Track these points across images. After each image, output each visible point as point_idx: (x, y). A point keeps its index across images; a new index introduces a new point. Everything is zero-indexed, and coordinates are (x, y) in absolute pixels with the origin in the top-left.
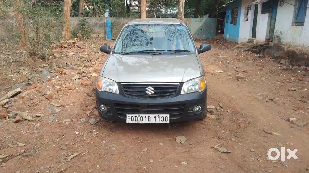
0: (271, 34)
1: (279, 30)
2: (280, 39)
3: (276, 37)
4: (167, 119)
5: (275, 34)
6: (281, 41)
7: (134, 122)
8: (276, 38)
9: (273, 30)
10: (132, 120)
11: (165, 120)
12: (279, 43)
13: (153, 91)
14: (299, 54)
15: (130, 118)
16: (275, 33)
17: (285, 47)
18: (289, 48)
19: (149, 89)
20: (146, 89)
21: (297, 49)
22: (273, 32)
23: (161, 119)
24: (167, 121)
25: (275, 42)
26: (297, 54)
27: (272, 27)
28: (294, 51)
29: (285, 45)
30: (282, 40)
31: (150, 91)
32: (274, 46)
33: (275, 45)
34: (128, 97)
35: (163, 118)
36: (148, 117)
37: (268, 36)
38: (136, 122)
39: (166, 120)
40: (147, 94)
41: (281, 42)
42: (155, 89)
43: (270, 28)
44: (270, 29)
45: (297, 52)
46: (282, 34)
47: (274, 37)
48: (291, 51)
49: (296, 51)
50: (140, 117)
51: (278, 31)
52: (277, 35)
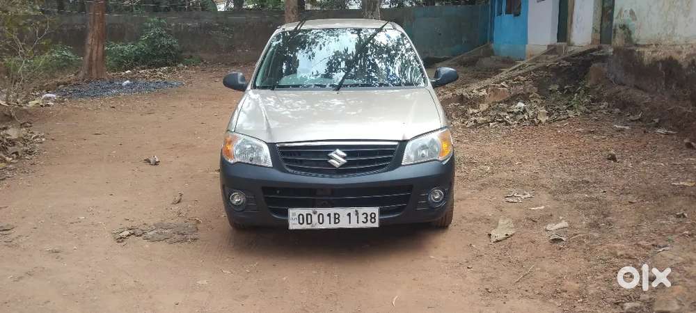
0: (605, 25)
1: (627, 8)
2: (630, 33)
3: (618, 28)
4: (374, 218)
5: (615, 21)
6: (632, 36)
7: (305, 226)
8: (619, 31)
9: (610, 11)
10: (301, 222)
11: (371, 220)
12: (627, 44)
13: (344, 158)
14: (687, 65)
15: (296, 218)
16: (617, 18)
17: (646, 50)
18: (656, 51)
19: (336, 154)
20: (330, 155)
21: (679, 52)
22: (610, 18)
23: (362, 218)
24: (375, 222)
25: (618, 41)
26: (681, 66)
27: (606, 5)
28: (671, 58)
29: (644, 46)
30: (635, 35)
31: (338, 159)
32: (613, 52)
33: (617, 50)
34: (293, 173)
35: (365, 216)
36: (335, 214)
37: (599, 30)
38: (309, 227)
39: (373, 220)
40: (331, 165)
41: (635, 40)
42: (349, 154)
43: (603, 9)
44: (604, 11)
45: (681, 61)
46: (635, 19)
47: (615, 30)
48: (662, 61)
49: (676, 56)
50: (317, 216)
51: (623, 13)
52: (623, 23)
